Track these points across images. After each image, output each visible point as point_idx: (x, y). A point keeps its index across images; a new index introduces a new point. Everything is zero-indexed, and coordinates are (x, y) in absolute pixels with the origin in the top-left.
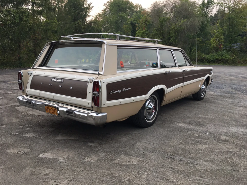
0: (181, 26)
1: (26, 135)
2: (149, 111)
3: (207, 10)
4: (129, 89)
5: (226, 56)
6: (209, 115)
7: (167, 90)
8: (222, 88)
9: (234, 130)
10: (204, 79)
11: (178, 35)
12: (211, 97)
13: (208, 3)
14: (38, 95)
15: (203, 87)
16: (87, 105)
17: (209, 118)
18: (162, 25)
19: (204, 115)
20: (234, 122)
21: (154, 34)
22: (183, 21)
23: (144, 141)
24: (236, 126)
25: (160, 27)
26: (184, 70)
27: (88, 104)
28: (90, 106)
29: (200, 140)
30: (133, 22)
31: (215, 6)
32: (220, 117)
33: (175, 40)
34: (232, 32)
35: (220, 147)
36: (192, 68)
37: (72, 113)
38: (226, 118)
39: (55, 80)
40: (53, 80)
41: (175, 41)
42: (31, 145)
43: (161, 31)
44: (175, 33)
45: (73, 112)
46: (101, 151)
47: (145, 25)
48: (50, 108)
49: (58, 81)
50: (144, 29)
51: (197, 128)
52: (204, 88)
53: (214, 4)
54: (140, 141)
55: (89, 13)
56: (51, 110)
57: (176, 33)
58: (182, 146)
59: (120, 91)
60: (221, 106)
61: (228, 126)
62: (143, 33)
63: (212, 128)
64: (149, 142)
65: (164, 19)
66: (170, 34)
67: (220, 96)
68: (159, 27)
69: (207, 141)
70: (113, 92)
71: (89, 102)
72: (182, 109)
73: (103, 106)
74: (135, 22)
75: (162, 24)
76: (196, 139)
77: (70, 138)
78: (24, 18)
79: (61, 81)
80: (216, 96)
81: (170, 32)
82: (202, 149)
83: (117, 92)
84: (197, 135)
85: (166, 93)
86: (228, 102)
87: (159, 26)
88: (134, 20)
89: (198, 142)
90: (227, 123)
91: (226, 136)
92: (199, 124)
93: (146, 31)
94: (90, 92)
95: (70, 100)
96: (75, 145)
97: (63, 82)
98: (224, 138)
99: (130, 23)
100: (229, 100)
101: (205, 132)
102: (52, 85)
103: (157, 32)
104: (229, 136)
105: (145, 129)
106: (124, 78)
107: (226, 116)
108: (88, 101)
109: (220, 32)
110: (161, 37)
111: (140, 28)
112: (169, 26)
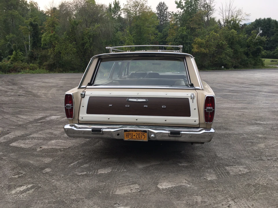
0: (95, 31)
3: (114, 16)
5: (139, 63)
11: (93, 40)
13: (115, 8)
14: (107, 120)
16: (193, 123)
18: (73, 28)
21: (65, 39)
22: (96, 26)
27: (195, 121)
30: (34, 23)
31: (122, 12)
33: (90, 46)
34: (140, 39)
37: (179, 134)
39: (135, 100)
40: (129, 100)
41: (91, 48)
43: (73, 36)
44: (89, 39)
47: (53, 27)
48: (134, 133)
49: (140, 100)
50: (52, 33)
53: (122, 10)
56: (134, 135)
57: (91, 39)
62: (51, 36)
65: (75, 22)
66: (83, 39)
68: (71, 31)
74: (36, 23)
79: (145, 100)
81: (83, 37)
88: (34, 21)
93: (54, 35)
94: (195, 109)
95: (166, 120)
97: (148, 101)
99: (29, 24)
102: (130, 106)
103: (69, 36)
108: (194, 118)
109: (131, 40)
111: (45, 30)
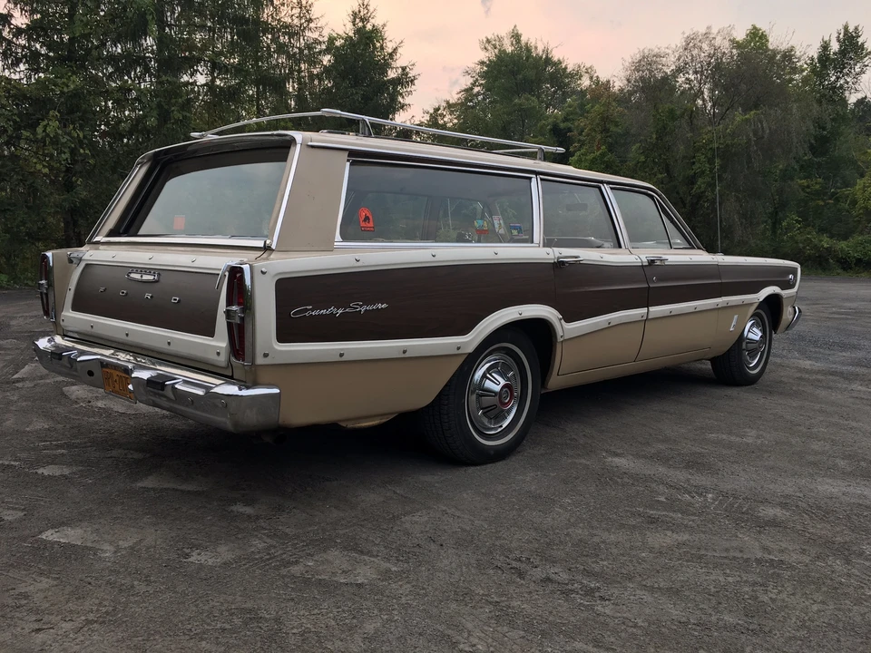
0: (733, 135)
1: (40, 471)
2: (487, 401)
3: (838, 78)
4: (380, 306)
6: (753, 433)
7: (567, 329)
8: (855, 347)
9: (829, 487)
10: (752, 304)
11: (723, 168)
12: (799, 375)
13: (843, 52)
14: (89, 329)
15: (756, 335)
16: (212, 357)
17: (748, 444)
18: (662, 131)
19: (730, 433)
20: (842, 463)
21: (636, 165)
22: (741, 117)
23: (444, 508)
24: (845, 475)
25: (657, 138)
26: (652, 262)
27: (218, 354)
28: (222, 360)
29: (667, 516)
30: (562, 125)
32: (794, 442)
33: (713, 185)
35: (735, 544)
36: (691, 257)
37: (163, 386)
38: (816, 446)
39: (138, 276)
41: (712, 190)
42: (37, 501)
43: (660, 155)
44: (711, 161)
45: (167, 383)
46: (264, 534)
47: (602, 133)
48: (115, 373)
49: (146, 277)
50: (599, 149)
51: (679, 476)
52: (757, 338)
53: (866, 56)
54: (429, 508)
55: (403, 97)
56: (116, 381)
57: (717, 161)
58: (579, 532)
59: (340, 311)
60: (817, 407)
61: (811, 475)
62: (594, 162)
63: (741, 480)
64: (458, 513)
65: (672, 111)
66: (694, 163)
67: (833, 373)
68: (654, 141)
69: (693, 521)
70: (307, 310)
71: (221, 347)
72: (656, 411)
73: (260, 360)
74: (569, 124)
75: (665, 129)
76: (652, 512)
77: (184, 487)
78: (175, 112)
79: (151, 278)
80: (818, 372)
81: (694, 157)
82: (657, 546)
83: (324, 312)
84: (663, 499)
85: (560, 339)
86: (855, 395)
87: (654, 136)
88: (566, 120)
89: (653, 521)
90: (814, 464)
91: (784, 506)
92: (694, 463)
93: (603, 155)
95: (169, 343)
96: (184, 509)
97: (157, 281)
98: (770, 512)
99: (551, 130)
100: (864, 389)
101: (702, 492)
102: (127, 294)
103: (647, 157)
104: (797, 506)
105: (471, 469)
106: (358, 264)
107: (820, 441)
108: (218, 343)
110: (660, 176)
111: (582, 144)
112: (689, 135)
